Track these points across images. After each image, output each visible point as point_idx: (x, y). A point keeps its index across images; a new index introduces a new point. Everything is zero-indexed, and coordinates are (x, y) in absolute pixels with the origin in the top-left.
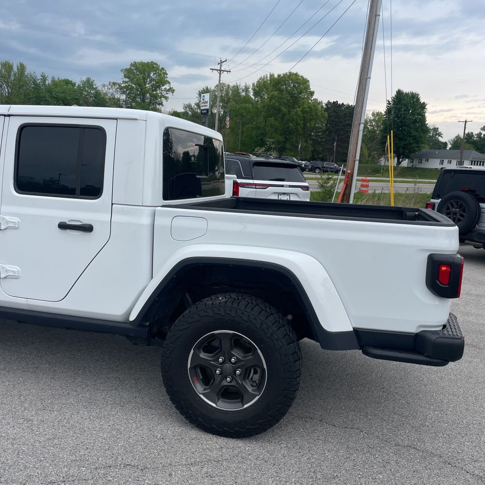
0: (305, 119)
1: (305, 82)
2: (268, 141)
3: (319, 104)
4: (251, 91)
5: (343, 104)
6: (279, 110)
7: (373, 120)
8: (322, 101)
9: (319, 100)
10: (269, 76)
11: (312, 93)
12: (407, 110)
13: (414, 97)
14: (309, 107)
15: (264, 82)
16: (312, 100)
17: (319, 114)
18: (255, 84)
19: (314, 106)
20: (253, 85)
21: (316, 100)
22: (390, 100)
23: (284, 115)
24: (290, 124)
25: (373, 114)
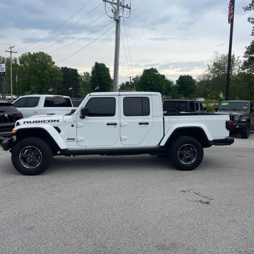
0: (51, 76)
1: (49, 57)
2: (32, 88)
3: (58, 68)
4: (18, 61)
5: (70, 68)
6: (37, 71)
7: (85, 76)
8: (59, 67)
9: (58, 66)
10: (27, 53)
11: (54, 63)
12: (101, 71)
13: (103, 65)
14: (53, 70)
15: (26, 56)
16: (54, 66)
17: (59, 73)
18: (20, 57)
19: (55, 69)
20: (19, 58)
21: (56, 66)
22: (93, 67)
23: (39, 74)
24: (43, 79)
25: (84, 73)
